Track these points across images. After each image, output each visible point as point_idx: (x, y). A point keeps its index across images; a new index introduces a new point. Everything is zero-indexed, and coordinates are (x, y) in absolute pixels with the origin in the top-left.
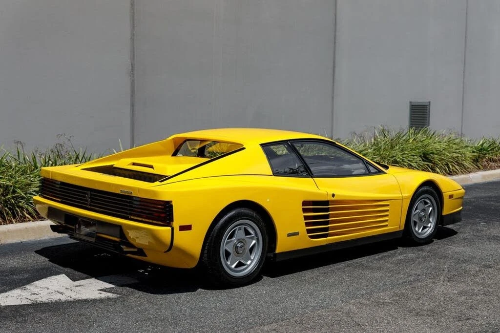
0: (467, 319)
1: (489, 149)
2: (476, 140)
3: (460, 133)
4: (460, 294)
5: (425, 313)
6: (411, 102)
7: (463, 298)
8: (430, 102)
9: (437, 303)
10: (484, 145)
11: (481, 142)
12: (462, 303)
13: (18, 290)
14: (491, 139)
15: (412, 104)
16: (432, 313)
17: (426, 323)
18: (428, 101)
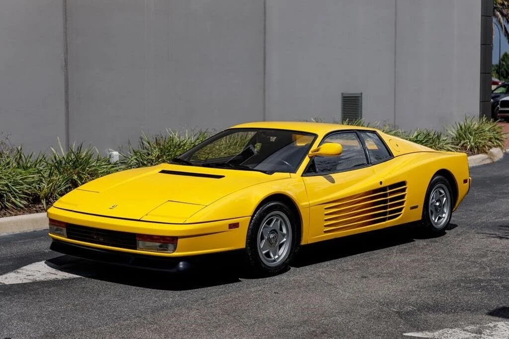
0: (422, 278)
1: (424, 141)
2: (410, 132)
3: (393, 125)
4: (413, 261)
5: (385, 275)
6: (342, 94)
7: (416, 264)
8: (361, 94)
9: (394, 268)
10: (419, 137)
11: (416, 134)
12: (416, 268)
13: (12, 273)
14: (425, 131)
15: (344, 96)
16: (391, 275)
17: (388, 281)
18: (360, 92)
